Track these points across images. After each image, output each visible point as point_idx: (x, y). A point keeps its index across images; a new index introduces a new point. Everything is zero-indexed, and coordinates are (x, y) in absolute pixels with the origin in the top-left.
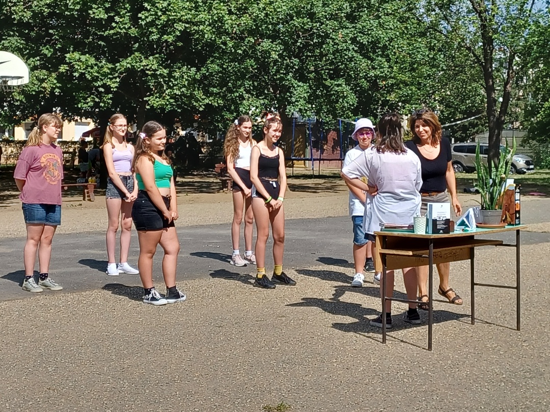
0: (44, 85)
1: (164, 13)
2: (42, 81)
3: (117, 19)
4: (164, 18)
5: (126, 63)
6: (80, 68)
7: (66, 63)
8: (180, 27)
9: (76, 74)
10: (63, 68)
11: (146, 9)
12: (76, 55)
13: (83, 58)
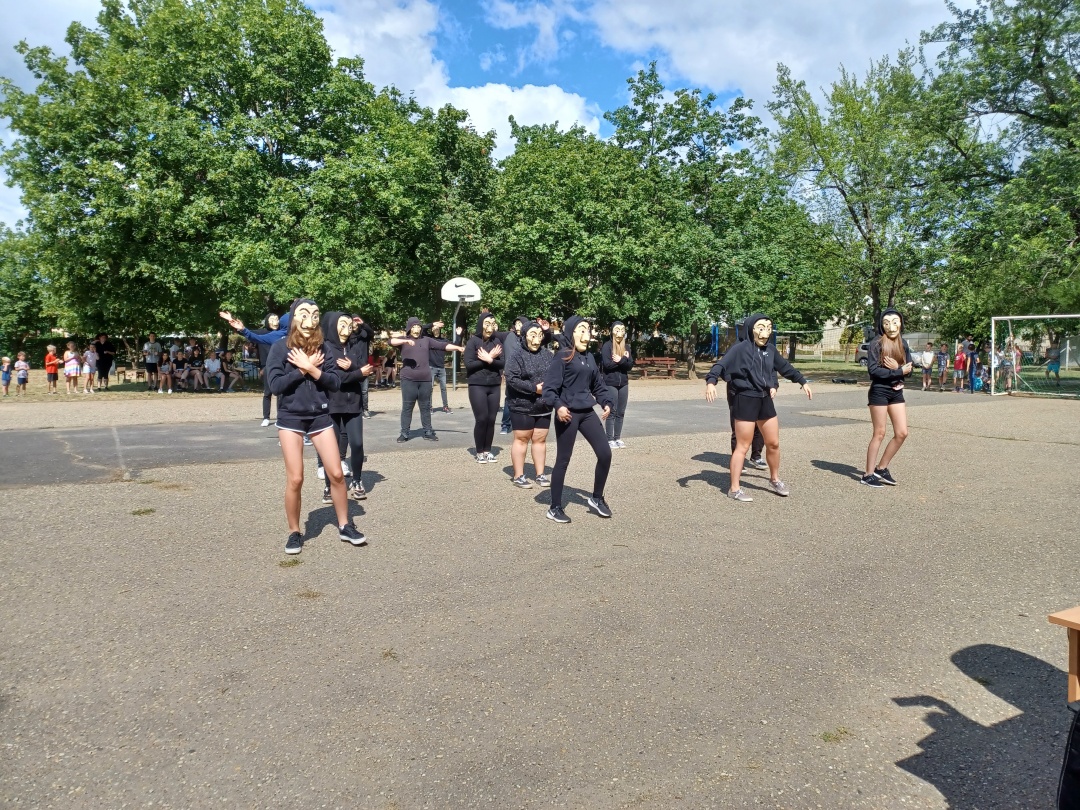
0: (504, 301)
1: (588, 247)
2: (502, 299)
3: (555, 253)
4: (588, 251)
5: (561, 285)
6: (527, 290)
7: (519, 285)
8: (598, 258)
9: (526, 293)
10: (517, 289)
11: (576, 245)
12: (527, 279)
13: (531, 282)
